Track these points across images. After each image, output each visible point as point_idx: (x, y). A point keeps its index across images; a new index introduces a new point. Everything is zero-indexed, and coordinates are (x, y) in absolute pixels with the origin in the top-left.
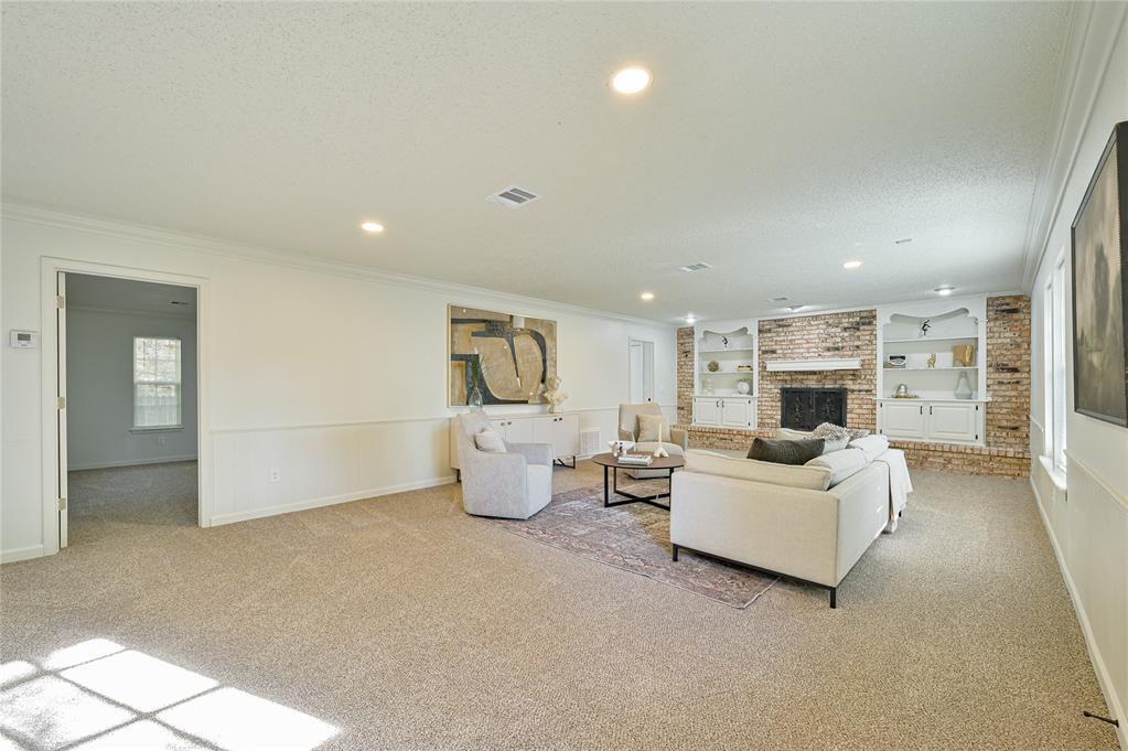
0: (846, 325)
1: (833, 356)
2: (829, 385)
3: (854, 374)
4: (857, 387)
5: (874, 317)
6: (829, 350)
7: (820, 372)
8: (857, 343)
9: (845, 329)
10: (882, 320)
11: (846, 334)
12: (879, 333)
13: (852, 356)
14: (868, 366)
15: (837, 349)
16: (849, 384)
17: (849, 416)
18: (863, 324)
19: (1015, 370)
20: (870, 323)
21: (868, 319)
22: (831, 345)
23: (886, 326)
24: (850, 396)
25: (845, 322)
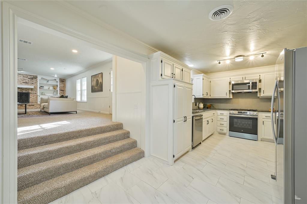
0: (29, 78)
1: (25, 84)
2: (24, 91)
3: (32, 89)
4: (32, 92)
5: (37, 77)
6: (24, 83)
7: (21, 88)
8: (33, 82)
9: (29, 79)
10: (39, 78)
11: (29, 80)
12: (38, 81)
13: (31, 85)
14: (36, 88)
15: (27, 83)
16: (30, 91)
17: (30, 99)
18: (34, 78)
19: (63, 91)
20: (36, 78)
21: (36, 77)
22: (25, 82)
23: (40, 80)
24: (30, 94)
25: (29, 77)
